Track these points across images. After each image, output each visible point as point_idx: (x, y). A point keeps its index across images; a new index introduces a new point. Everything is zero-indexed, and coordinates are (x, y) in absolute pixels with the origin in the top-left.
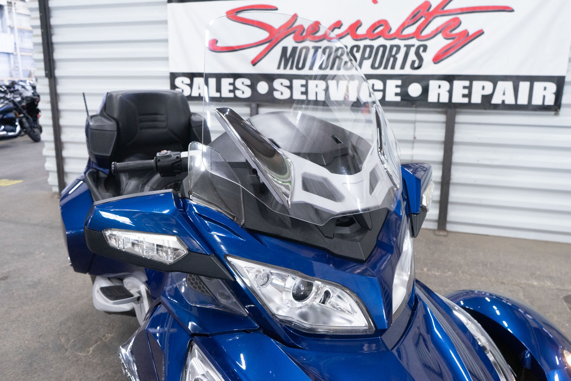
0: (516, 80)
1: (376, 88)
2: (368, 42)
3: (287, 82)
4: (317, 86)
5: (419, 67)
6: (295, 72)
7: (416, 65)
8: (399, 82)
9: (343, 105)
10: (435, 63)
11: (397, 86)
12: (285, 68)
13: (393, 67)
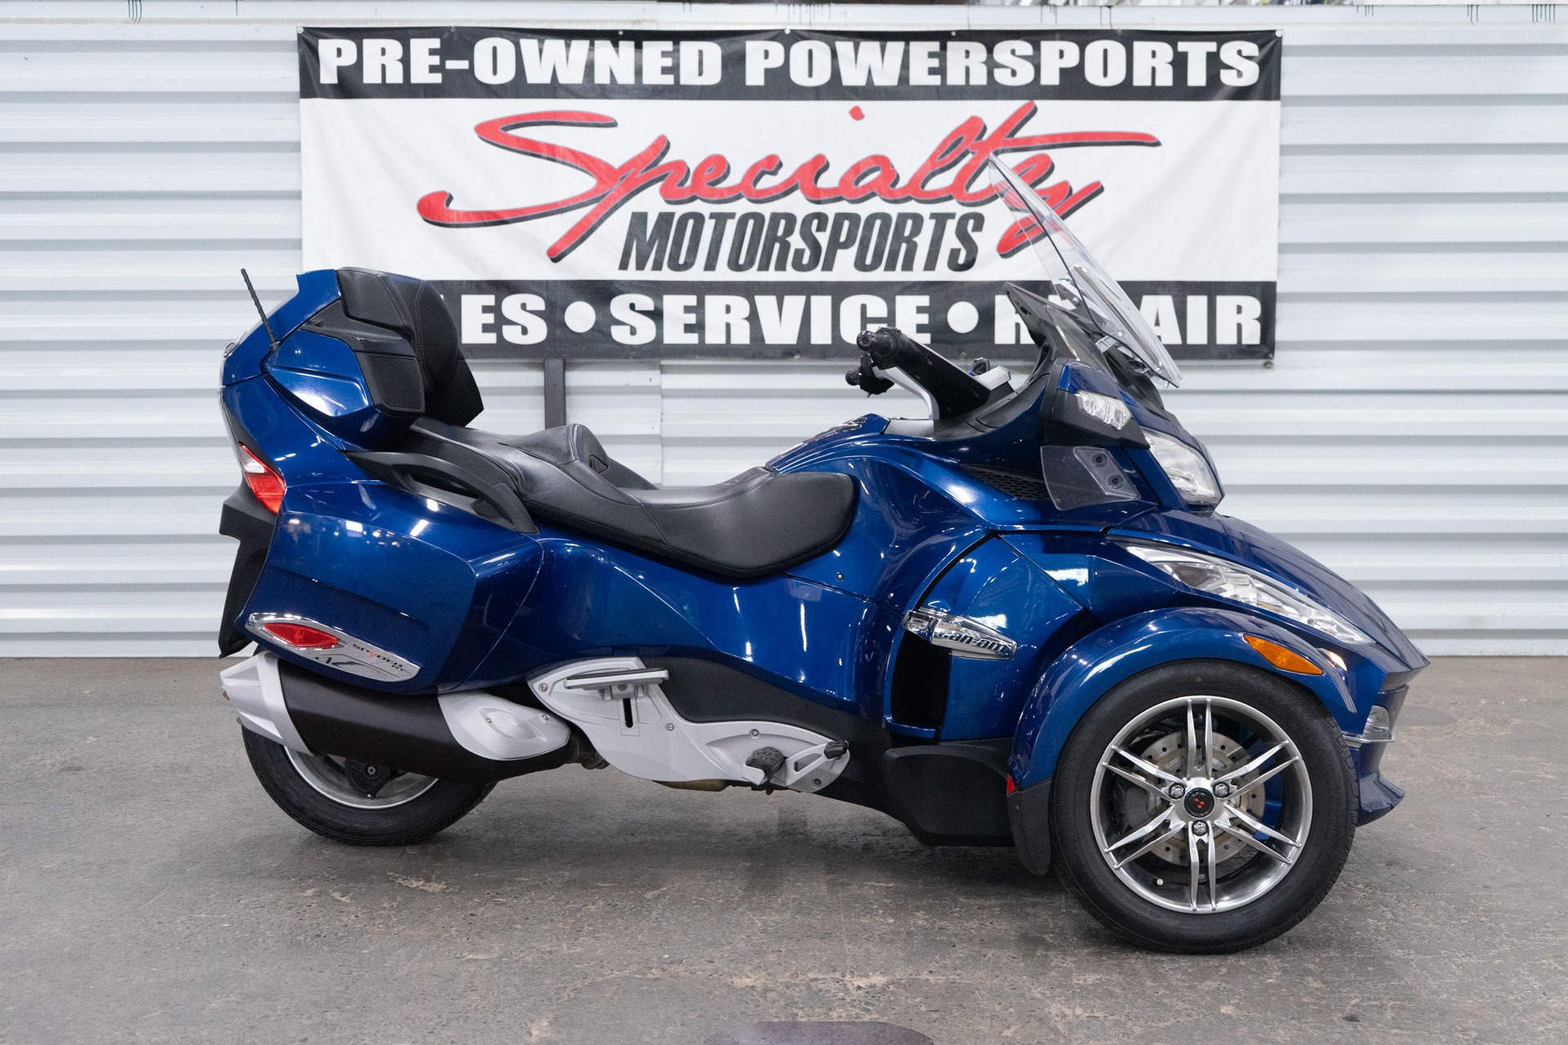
0: (1180, 291)
1: (870, 314)
2: (844, 207)
3: (646, 302)
4: (728, 309)
5: (968, 265)
6: (666, 275)
7: (961, 260)
8: (924, 300)
9: (797, 357)
10: (1004, 256)
11: (920, 310)
12: (640, 266)
13: (908, 266)
